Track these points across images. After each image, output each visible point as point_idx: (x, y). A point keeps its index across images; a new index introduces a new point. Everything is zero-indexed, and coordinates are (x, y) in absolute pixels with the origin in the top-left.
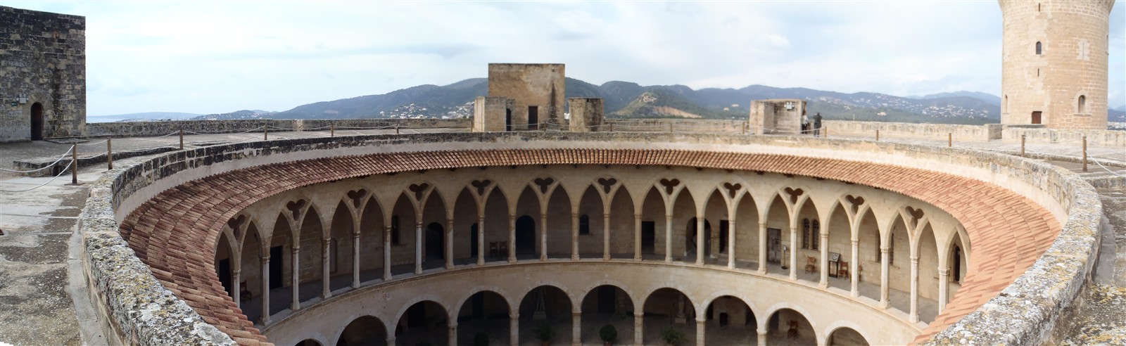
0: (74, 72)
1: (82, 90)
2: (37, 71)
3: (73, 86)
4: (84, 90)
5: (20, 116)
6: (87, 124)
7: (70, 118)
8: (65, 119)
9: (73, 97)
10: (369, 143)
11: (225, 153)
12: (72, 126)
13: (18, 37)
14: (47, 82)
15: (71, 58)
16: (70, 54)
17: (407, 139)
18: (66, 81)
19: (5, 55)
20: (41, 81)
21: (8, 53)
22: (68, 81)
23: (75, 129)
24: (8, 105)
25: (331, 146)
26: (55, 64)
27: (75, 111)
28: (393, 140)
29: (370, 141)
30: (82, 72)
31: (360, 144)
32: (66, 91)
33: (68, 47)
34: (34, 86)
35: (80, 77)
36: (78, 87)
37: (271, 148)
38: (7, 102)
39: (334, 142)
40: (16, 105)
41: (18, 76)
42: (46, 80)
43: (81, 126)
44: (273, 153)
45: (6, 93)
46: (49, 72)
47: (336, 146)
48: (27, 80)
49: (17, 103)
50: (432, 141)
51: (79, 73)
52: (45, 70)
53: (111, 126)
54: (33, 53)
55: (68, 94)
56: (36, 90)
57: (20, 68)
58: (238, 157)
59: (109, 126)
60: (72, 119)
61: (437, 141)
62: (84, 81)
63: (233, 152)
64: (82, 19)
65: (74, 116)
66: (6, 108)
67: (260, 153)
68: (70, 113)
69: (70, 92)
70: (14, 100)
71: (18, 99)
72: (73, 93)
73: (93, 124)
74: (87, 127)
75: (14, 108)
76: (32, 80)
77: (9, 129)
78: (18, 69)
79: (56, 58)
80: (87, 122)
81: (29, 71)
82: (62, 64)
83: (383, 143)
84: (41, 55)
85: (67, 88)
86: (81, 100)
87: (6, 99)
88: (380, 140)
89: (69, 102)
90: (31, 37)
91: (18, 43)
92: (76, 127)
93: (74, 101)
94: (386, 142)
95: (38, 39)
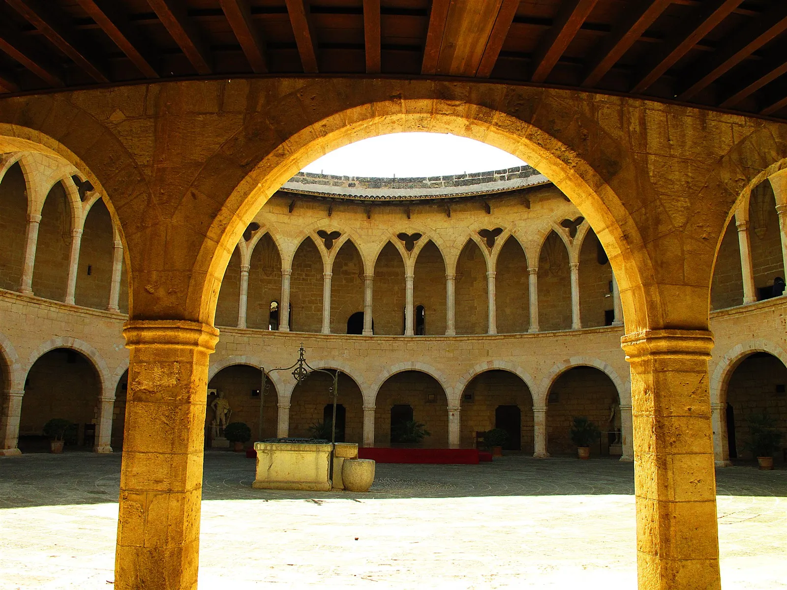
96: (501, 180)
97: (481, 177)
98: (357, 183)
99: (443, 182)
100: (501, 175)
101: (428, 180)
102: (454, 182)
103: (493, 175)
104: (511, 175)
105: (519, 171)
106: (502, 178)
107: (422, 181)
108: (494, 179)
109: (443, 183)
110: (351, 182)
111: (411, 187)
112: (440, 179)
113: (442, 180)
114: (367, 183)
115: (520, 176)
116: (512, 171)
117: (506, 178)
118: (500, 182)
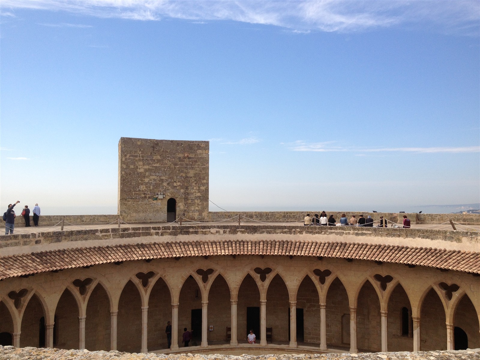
0: (200, 178)
1: (206, 190)
2: (172, 178)
3: (199, 187)
4: (207, 190)
5: (160, 206)
6: (210, 213)
7: (197, 208)
8: (193, 209)
9: (199, 194)
10: (332, 233)
11: (191, 230)
12: (198, 214)
13: (159, 157)
14: (180, 185)
15: (198, 169)
16: (197, 166)
17: (369, 232)
18: (194, 184)
19: (149, 169)
20: (175, 184)
21: (151, 168)
22: (196, 184)
23: (200, 215)
24: (149, 200)
25: (295, 233)
26: (186, 173)
27: (200, 203)
28: (356, 232)
29: (333, 231)
30: (206, 178)
31: (323, 233)
32: (194, 191)
33: (196, 162)
34: (170, 188)
35: (205, 181)
36: (203, 188)
37: (238, 230)
38: (149, 197)
39: (298, 230)
40: (157, 200)
41: (158, 182)
42: (179, 184)
43: (205, 214)
44: (239, 233)
45: (149, 193)
46: (181, 178)
47: (301, 232)
48: (165, 184)
49: (156, 199)
50: (394, 236)
51: (204, 179)
52: (179, 177)
53: (228, 214)
54: (169, 167)
55: (195, 192)
56: (171, 190)
57: (160, 177)
58: (205, 233)
59: (227, 214)
60: (198, 209)
61: (399, 236)
62: (208, 184)
63: (200, 230)
64: (207, 143)
65: (200, 207)
66: (149, 202)
67: (228, 232)
68: (197, 205)
69: (197, 191)
70: (155, 197)
71: (157, 196)
72: (199, 192)
73: (215, 213)
74: (210, 215)
75: (155, 202)
76: (168, 184)
77: (151, 215)
78: (158, 177)
79: (187, 169)
80: (209, 211)
81: (167, 178)
82: (191, 173)
83: (346, 234)
84: (175, 168)
85: (195, 188)
86: (205, 197)
87: (149, 196)
88: (343, 231)
89: (196, 197)
90: (168, 157)
91: (159, 161)
92: (200, 214)
93: (199, 197)
94: (349, 233)
95: (174, 158)
96: (156, 235)
97: (141, 231)
98: (42, 239)
99: (112, 234)
100: (156, 231)
101: (99, 232)
102: (120, 234)
103: (150, 230)
104: (164, 232)
105: (170, 230)
106: (157, 234)
107: (95, 233)
108: (151, 234)
109: (111, 236)
110: (37, 239)
111: (86, 239)
112: (109, 231)
113: (111, 232)
114: (50, 238)
115: (170, 234)
116: (165, 229)
117: (160, 234)
118: (155, 237)
